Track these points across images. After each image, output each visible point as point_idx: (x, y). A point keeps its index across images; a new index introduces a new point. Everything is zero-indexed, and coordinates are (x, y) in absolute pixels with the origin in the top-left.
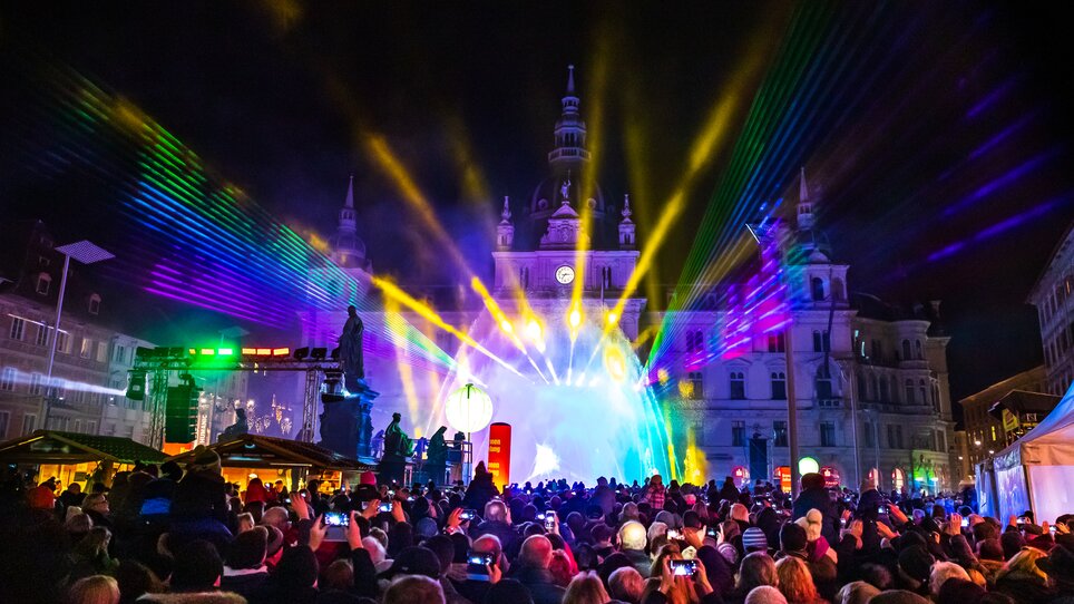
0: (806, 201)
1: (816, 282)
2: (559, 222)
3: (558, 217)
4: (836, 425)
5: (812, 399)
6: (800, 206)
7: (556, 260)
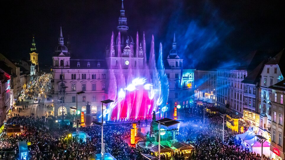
0: (175, 42)
1: (177, 63)
2: (126, 50)
3: (126, 49)
4: (179, 94)
5: (175, 88)
6: (174, 43)
7: (125, 60)
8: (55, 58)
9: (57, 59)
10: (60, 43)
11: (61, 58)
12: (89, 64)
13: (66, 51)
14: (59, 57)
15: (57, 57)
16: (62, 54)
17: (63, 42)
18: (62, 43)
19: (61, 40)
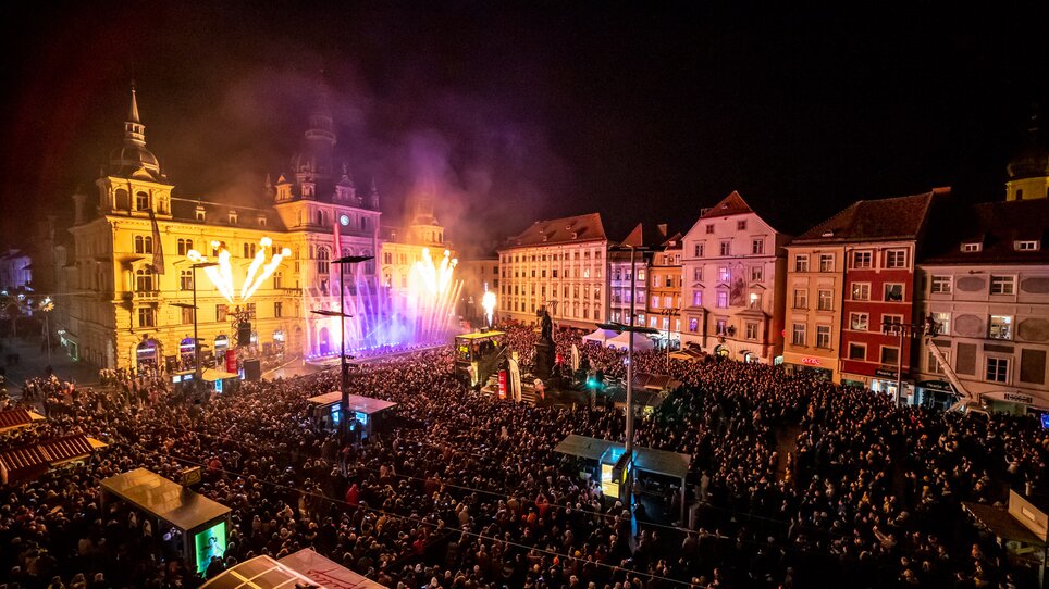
2: (343, 188)
3: (342, 185)
7: (340, 214)
8: (117, 183)
9: (126, 188)
10: (132, 138)
11: (139, 186)
12: (233, 216)
13: (156, 168)
14: (133, 182)
15: (125, 181)
16: (142, 172)
17: (142, 137)
18: (139, 138)
19: (137, 131)
